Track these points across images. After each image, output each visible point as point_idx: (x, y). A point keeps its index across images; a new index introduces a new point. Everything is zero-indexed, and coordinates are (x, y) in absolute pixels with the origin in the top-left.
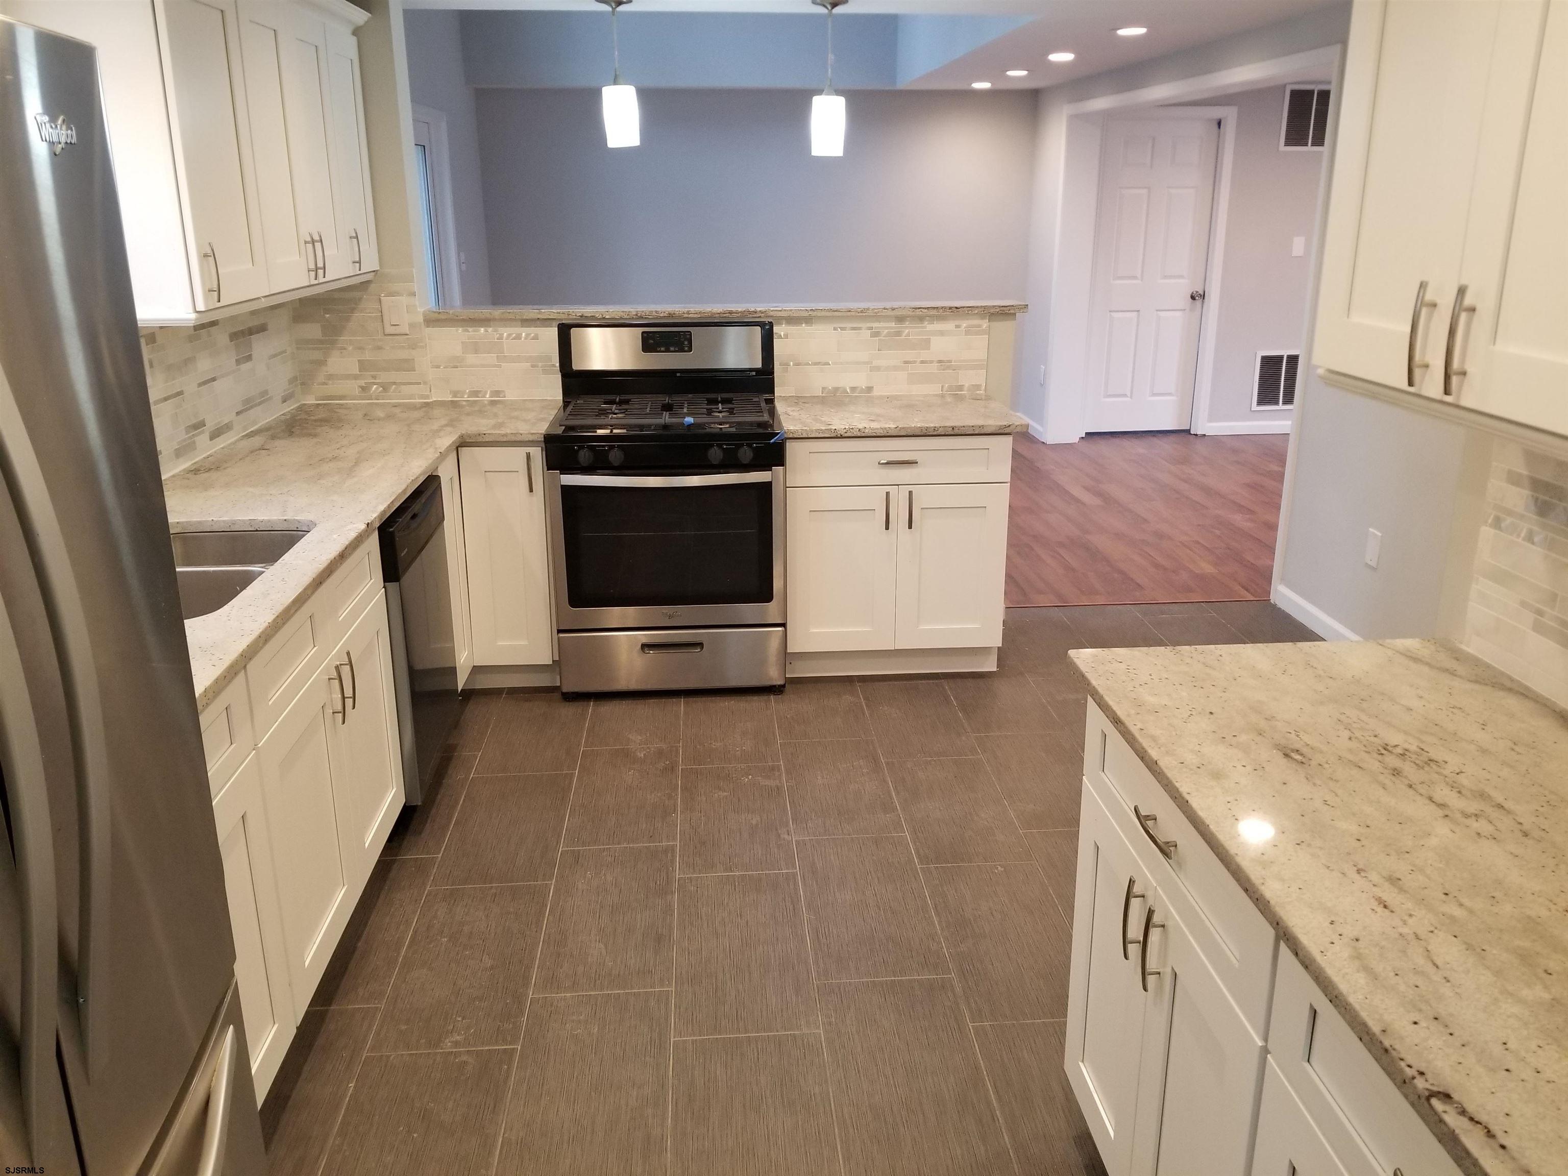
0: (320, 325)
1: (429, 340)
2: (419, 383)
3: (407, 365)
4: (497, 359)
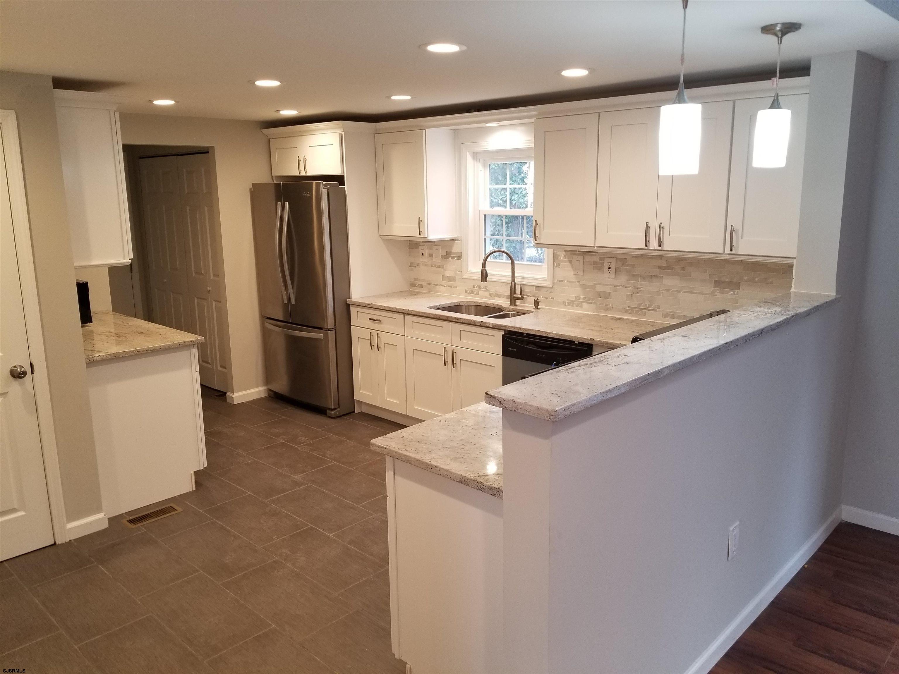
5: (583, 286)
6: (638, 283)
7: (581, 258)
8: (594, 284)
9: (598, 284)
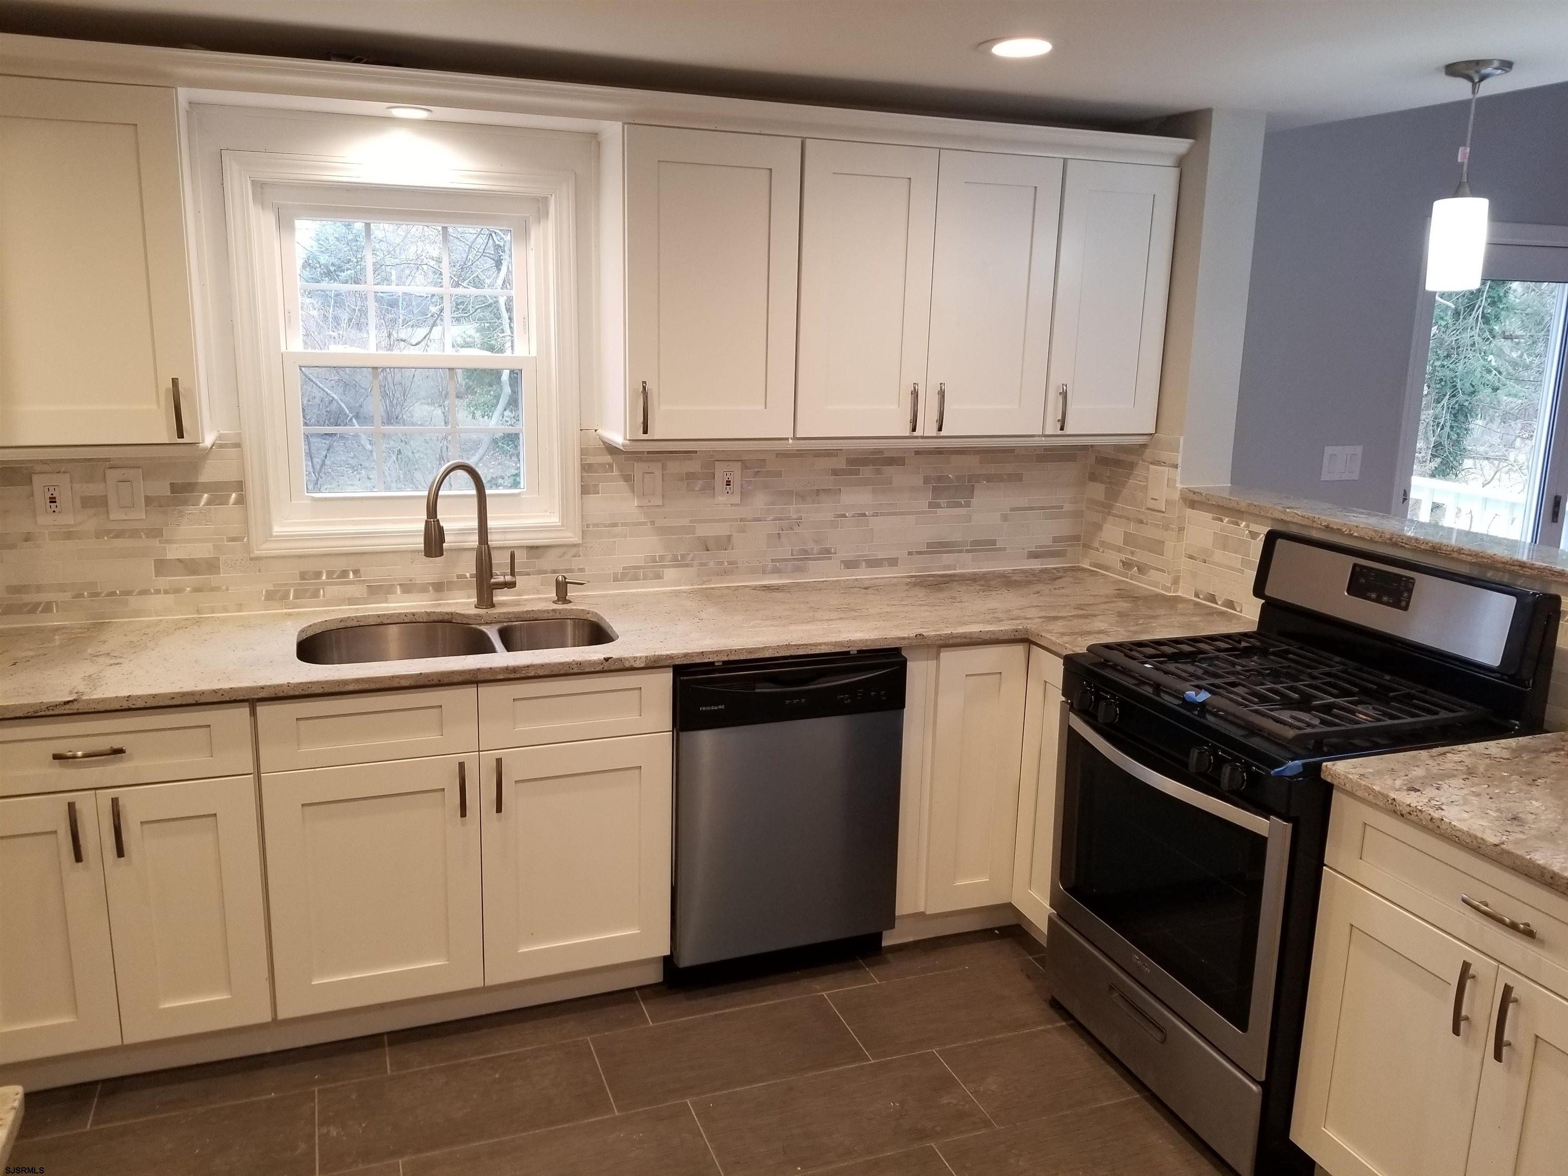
0: (1104, 486)
1: (1188, 523)
2: (1164, 571)
3: (1157, 547)
4: (1242, 562)
5: (663, 531)
6: (793, 509)
7: (656, 468)
8: (691, 522)
9: (701, 521)
